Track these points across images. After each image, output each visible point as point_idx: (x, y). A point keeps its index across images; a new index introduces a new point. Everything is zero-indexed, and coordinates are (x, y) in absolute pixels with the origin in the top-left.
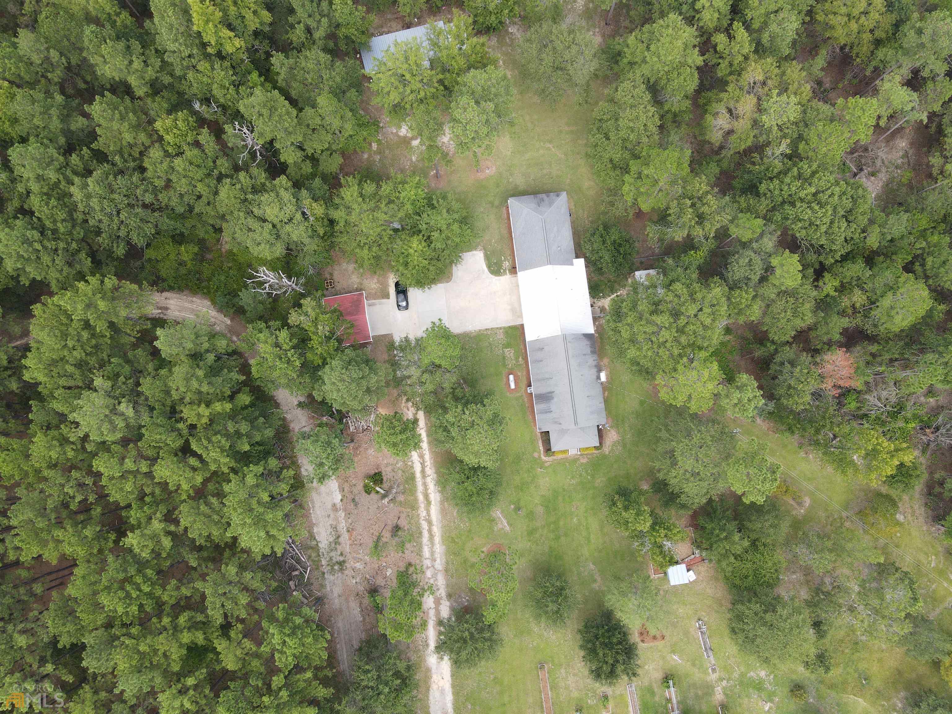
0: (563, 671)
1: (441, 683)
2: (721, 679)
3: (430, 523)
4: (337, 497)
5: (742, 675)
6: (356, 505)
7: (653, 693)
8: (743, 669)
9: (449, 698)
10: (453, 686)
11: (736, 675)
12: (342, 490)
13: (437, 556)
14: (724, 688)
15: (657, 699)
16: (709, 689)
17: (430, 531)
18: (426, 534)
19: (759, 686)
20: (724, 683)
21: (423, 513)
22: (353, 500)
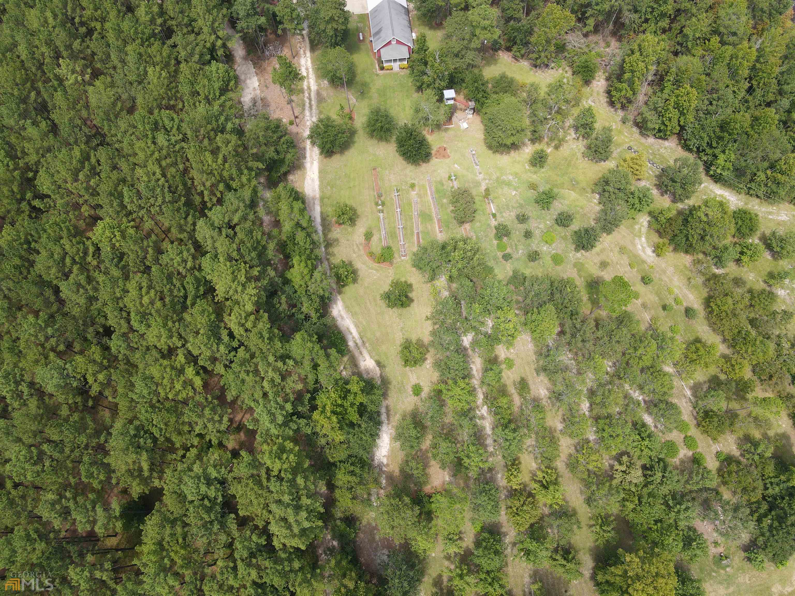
0: (387, 172)
1: (312, 176)
2: (485, 179)
3: (310, 99)
4: (256, 84)
5: (498, 178)
6: (267, 87)
7: (443, 185)
8: (498, 174)
9: (317, 183)
10: (320, 177)
11: (494, 177)
12: (259, 81)
13: (314, 115)
14: (487, 184)
15: (445, 187)
16: (478, 184)
17: (310, 103)
18: (307, 104)
19: (508, 184)
20: (487, 181)
21: (306, 95)
22: (266, 86)
